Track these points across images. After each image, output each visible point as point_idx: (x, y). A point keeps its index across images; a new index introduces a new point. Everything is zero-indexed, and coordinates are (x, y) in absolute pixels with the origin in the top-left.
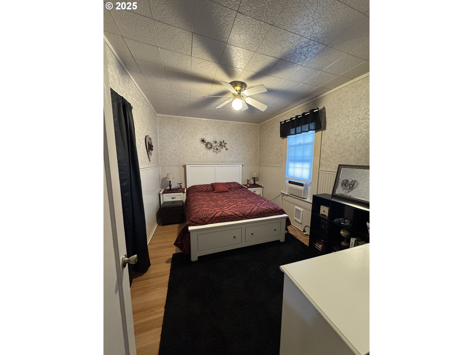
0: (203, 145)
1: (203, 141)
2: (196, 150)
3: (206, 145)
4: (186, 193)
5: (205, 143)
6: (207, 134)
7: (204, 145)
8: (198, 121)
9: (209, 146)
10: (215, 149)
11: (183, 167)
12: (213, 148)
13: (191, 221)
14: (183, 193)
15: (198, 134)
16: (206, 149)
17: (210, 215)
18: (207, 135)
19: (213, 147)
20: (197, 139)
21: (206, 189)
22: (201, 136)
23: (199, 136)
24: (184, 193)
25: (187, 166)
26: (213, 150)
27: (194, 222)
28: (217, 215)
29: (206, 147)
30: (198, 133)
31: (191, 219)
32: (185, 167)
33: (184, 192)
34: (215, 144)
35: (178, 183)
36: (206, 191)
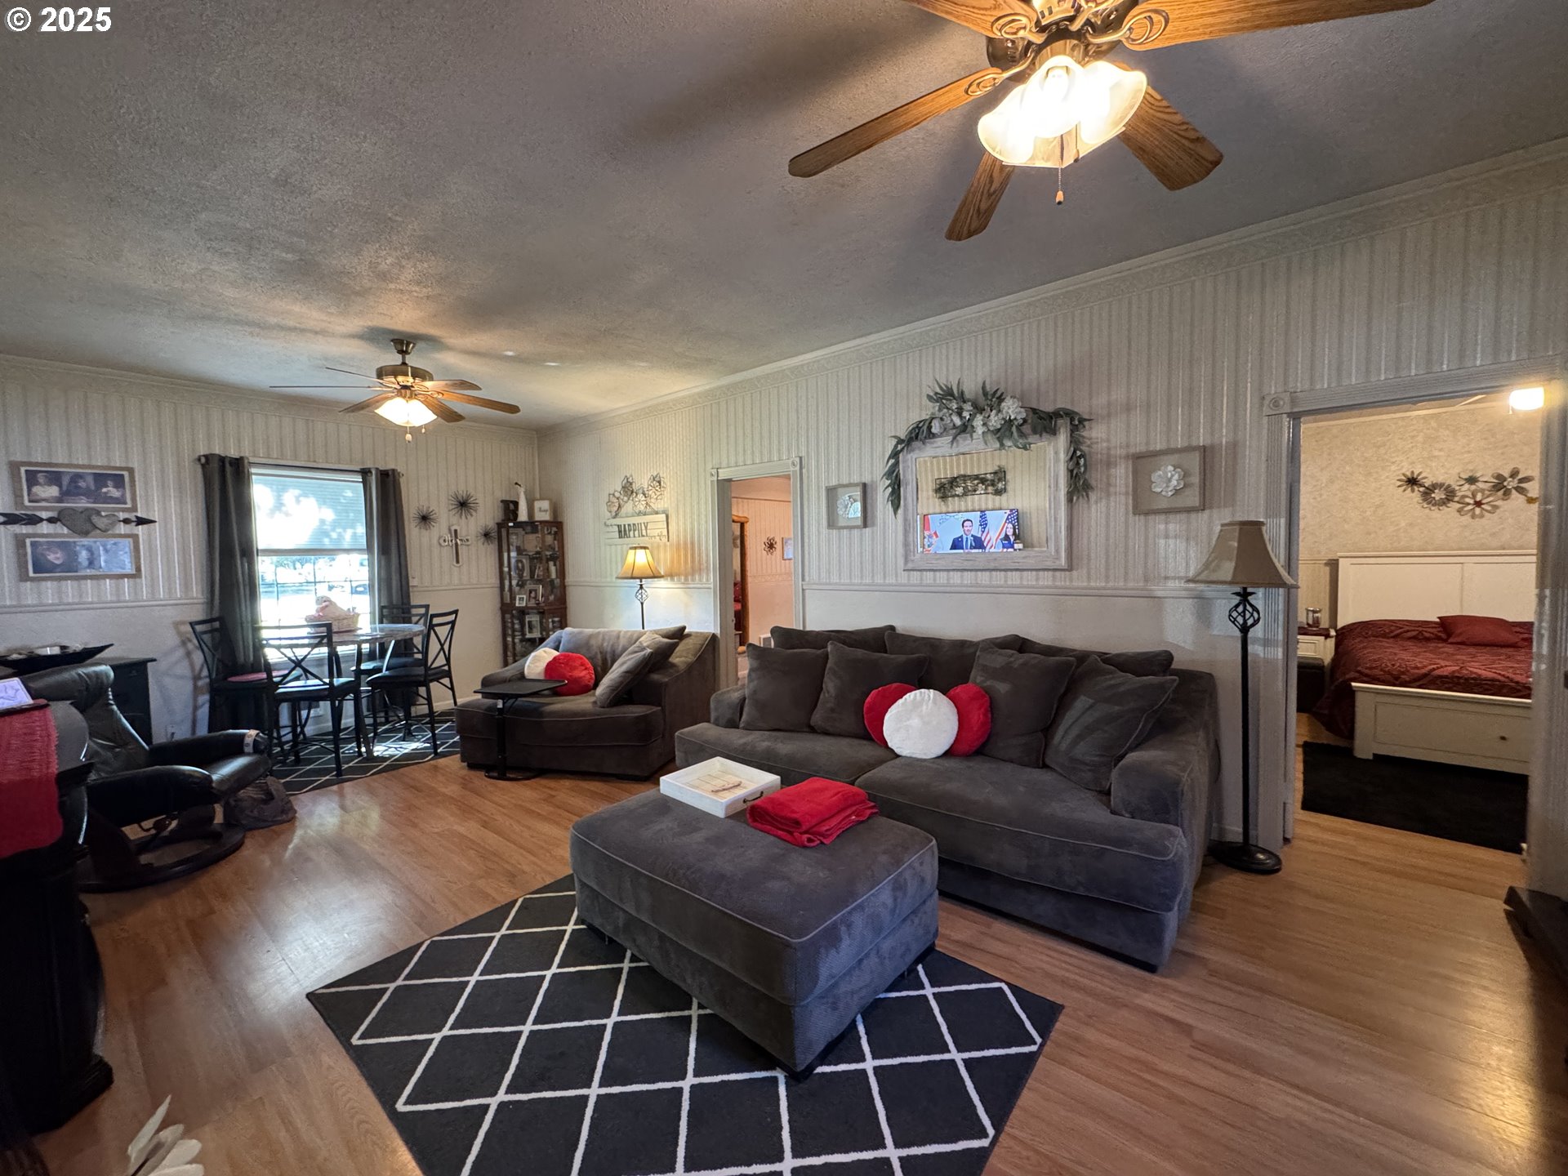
0: (1412, 494)
1: (1412, 482)
2: (1380, 512)
3: (1427, 493)
4: (1333, 639)
5: (1422, 489)
6: (1432, 458)
7: (1414, 495)
8: (1396, 423)
9: (1438, 495)
10: (1468, 504)
11: (1326, 564)
12: (1458, 502)
13: (1359, 672)
14: (1323, 638)
15: (1393, 463)
16: (1426, 506)
17: (1417, 668)
18: (1429, 463)
19: (1456, 499)
20: (1387, 477)
21: (1414, 633)
22: (1402, 467)
23: (1393, 468)
24: (1326, 638)
25: (1343, 564)
26: (1459, 506)
27: (1367, 675)
28: (1437, 672)
29: (1424, 500)
30: (1394, 460)
31: (1359, 668)
32: (1333, 565)
33: (1327, 636)
34: (1467, 486)
35: (1308, 611)
36: (1414, 638)
